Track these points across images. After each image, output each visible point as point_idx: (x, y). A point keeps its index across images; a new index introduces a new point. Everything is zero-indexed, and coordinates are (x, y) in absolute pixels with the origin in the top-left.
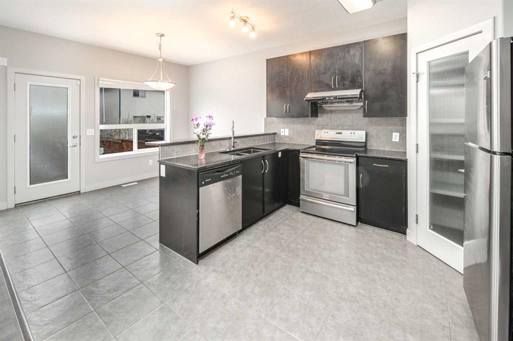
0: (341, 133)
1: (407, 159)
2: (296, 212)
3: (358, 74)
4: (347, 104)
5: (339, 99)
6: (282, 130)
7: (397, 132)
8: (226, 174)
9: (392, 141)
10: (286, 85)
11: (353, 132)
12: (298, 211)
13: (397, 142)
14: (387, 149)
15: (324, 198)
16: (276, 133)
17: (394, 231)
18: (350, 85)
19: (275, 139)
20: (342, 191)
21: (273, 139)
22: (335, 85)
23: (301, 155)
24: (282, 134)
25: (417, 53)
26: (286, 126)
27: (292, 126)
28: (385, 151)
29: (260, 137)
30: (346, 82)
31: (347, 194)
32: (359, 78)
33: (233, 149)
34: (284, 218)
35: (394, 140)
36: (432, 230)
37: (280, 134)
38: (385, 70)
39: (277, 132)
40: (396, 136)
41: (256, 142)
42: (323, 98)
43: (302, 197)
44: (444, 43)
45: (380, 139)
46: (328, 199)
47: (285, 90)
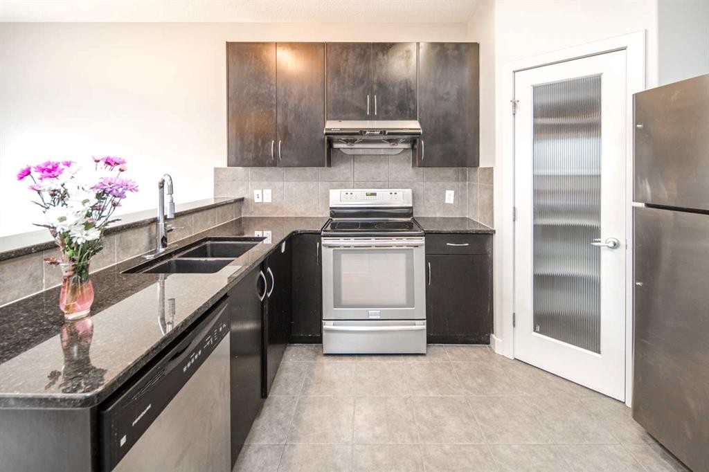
0: (375, 194)
1: (494, 231)
2: (314, 359)
3: (410, 96)
4: (388, 145)
5: (389, 134)
6: (257, 192)
7: (452, 190)
8: (196, 351)
9: (444, 204)
10: (274, 102)
11: (393, 191)
12: (317, 353)
13: (451, 204)
14: (438, 215)
15: (371, 317)
16: (242, 200)
17: (474, 343)
18: (397, 112)
19: (240, 211)
20: (402, 299)
21: (237, 211)
22: (372, 109)
23: (325, 241)
24: (257, 200)
25: (514, 72)
26: (266, 183)
27: (279, 184)
28: (435, 218)
29: (217, 209)
30: (390, 108)
31: (410, 302)
32: (411, 102)
33: (162, 250)
34: (301, 385)
35: (447, 201)
36: (540, 332)
37: (253, 200)
38: (448, 93)
39: (246, 196)
40: (450, 195)
41: (209, 222)
42: (361, 132)
43: (327, 325)
44: (566, 58)
45: (428, 201)
46: (379, 317)
47: (272, 111)
